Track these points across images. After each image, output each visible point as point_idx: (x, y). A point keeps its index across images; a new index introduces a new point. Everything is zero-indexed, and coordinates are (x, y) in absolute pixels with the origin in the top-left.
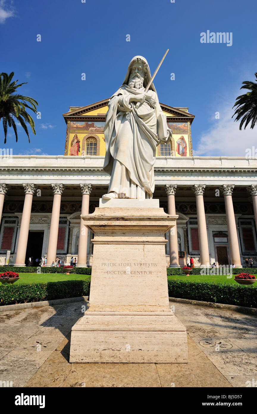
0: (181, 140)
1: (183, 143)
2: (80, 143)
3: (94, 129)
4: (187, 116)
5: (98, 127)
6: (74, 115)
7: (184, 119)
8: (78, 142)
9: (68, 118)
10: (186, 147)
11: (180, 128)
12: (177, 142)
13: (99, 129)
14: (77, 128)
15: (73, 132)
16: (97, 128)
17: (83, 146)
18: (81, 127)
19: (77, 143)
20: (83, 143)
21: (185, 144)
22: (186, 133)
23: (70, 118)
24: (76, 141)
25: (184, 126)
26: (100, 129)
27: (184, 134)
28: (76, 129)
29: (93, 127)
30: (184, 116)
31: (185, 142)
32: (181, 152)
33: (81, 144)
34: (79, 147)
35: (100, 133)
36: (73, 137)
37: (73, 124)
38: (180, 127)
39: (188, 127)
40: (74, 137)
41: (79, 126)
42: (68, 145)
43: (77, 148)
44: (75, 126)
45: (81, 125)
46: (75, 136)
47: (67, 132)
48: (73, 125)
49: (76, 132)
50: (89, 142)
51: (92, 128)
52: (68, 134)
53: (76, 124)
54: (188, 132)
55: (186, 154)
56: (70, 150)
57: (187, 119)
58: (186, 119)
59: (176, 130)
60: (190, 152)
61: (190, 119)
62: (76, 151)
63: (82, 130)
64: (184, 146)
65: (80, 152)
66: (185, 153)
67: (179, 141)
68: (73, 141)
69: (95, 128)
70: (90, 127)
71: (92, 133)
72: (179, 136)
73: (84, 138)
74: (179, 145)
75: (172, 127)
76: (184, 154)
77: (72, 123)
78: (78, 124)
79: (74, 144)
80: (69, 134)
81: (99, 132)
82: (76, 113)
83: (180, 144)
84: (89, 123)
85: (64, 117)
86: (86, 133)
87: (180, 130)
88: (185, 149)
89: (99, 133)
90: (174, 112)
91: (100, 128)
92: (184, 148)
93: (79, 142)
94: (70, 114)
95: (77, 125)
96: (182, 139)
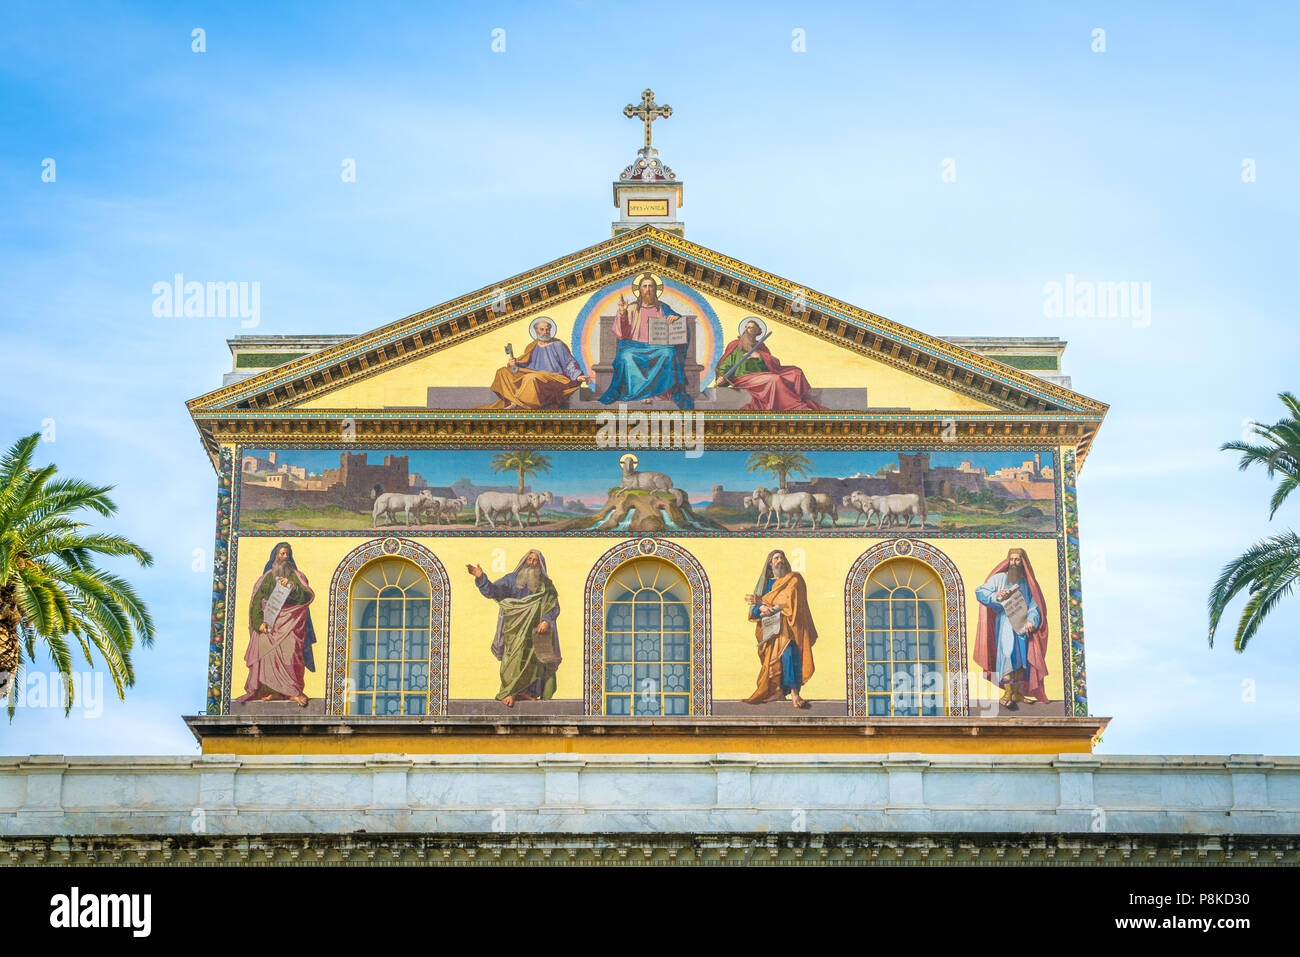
0: (1008, 583)
1: (1023, 605)
2: (312, 607)
3: (410, 501)
4: (1049, 408)
5: (435, 491)
6: (262, 400)
7: (1035, 427)
8: (301, 597)
9: (223, 425)
10: (1041, 627)
11: (1003, 490)
12: (978, 594)
13: (441, 500)
14: (291, 496)
15: (263, 527)
16: (427, 494)
17: (336, 628)
18: (318, 486)
19: (289, 603)
20: (336, 609)
21: (1033, 608)
22: (1046, 528)
23: (240, 425)
24: (282, 591)
25: (1036, 477)
26: (452, 502)
27: (1030, 535)
28: (280, 503)
29: (403, 488)
30: (1032, 403)
31: (1033, 593)
32: (1009, 668)
33: (319, 613)
34: (306, 634)
35: (451, 534)
36: (267, 559)
37: (263, 464)
38: (1006, 485)
39: (1057, 486)
40: (269, 566)
41: (302, 485)
42: (232, 619)
43: (293, 639)
44: (278, 484)
45: (317, 478)
46: (275, 552)
47: (219, 530)
48: (262, 473)
49: (284, 525)
50: (378, 599)
51: (394, 499)
52: (225, 546)
53: (283, 469)
54: (1059, 527)
55: (1041, 683)
56: (247, 658)
57: (1053, 428)
58: (1044, 431)
59: (973, 508)
60: (1066, 667)
61: (1072, 428)
62: (288, 663)
63: (323, 511)
64: (1030, 624)
65: (313, 669)
66: (1033, 671)
67: (991, 584)
68: (264, 591)
69: (417, 499)
70: (379, 493)
71: (393, 533)
72: (998, 550)
73: (339, 569)
74: (994, 613)
75: (947, 486)
76: (1026, 678)
77: (254, 463)
78: (295, 470)
79: (270, 617)
80: (235, 545)
81: (438, 527)
82: (281, 392)
83: (1001, 610)
84: (368, 463)
85: (199, 423)
86: (353, 533)
87: (1001, 505)
88: (1034, 647)
89: (443, 534)
90: (959, 374)
91: (448, 493)
92: (1029, 636)
93: (308, 596)
94: (240, 398)
95: (285, 477)
96: (1019, 571)
